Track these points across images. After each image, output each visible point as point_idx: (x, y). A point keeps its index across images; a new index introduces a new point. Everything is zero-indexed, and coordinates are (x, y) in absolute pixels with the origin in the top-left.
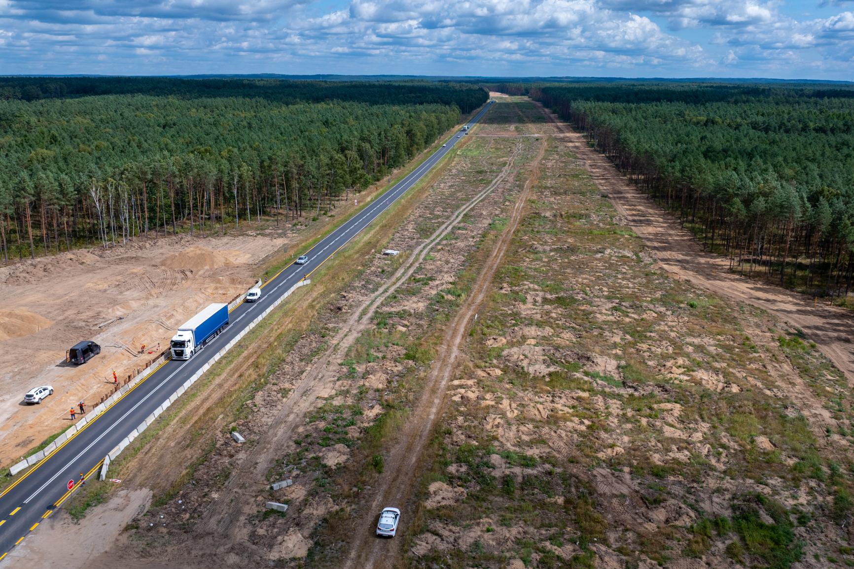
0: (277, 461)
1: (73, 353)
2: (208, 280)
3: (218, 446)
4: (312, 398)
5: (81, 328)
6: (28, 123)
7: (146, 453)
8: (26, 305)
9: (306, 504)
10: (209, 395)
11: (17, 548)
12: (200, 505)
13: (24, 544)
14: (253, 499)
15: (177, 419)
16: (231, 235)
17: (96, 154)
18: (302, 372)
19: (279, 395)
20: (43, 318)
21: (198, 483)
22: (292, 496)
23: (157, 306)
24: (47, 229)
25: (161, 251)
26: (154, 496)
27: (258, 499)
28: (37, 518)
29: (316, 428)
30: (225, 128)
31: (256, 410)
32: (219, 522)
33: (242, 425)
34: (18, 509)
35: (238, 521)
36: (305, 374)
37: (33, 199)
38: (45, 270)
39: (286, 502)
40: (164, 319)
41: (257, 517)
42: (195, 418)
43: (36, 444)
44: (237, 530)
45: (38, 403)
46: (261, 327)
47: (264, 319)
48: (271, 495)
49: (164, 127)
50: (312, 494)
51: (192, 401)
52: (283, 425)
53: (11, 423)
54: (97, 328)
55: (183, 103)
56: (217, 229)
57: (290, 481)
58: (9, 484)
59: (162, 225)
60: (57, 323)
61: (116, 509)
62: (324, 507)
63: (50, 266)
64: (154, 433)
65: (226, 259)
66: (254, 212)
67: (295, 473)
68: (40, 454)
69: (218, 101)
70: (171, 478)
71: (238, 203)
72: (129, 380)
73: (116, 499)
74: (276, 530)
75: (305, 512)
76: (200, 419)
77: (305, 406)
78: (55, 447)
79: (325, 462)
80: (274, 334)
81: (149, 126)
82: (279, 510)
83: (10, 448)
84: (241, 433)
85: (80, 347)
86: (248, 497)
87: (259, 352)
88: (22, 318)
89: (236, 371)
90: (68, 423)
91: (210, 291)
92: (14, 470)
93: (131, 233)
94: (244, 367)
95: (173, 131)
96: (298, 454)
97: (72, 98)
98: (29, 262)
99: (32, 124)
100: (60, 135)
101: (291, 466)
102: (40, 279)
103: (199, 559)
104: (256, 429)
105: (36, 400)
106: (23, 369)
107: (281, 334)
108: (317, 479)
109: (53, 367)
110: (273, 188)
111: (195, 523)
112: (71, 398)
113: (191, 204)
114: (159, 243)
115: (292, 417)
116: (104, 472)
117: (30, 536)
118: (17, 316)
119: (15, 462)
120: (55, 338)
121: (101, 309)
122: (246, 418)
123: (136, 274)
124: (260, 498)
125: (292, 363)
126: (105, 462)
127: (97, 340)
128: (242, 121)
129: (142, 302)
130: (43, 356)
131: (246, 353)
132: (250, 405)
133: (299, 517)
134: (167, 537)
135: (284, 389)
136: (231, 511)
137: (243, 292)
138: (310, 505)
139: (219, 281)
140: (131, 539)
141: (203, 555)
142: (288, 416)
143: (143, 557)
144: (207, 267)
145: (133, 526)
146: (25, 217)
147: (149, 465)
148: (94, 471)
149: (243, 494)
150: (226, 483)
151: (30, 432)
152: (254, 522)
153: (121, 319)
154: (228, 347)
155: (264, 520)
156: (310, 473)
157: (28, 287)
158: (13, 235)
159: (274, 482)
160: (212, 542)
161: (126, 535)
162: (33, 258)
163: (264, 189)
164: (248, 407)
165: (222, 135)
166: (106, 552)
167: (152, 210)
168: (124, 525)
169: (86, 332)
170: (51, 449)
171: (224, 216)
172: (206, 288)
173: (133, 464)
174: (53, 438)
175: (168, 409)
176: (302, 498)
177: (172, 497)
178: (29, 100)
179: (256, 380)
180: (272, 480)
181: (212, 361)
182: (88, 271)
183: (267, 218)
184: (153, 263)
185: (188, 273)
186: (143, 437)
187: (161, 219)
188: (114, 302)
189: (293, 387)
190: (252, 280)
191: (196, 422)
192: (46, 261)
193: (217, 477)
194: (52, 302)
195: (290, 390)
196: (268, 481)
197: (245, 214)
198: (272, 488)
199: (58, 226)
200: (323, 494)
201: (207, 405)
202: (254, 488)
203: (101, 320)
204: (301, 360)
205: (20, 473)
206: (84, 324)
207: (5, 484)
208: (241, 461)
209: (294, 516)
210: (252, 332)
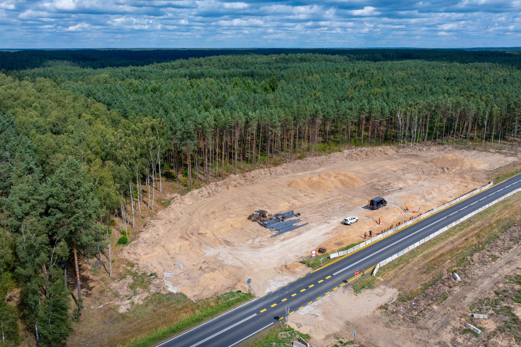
0: (480, 300)
1: (372, 202)
2: (457, 176)
3: (443, 278)
4: (514, 267)
5: (378, 189)
6: (372, 74)
7: (400, 269)
8: (353, 172)
9: (494, 335)
10: (444, 246)
11: (326, 296)
12: (425, 309)
13: (329, 295)
14: (459, 318)
15: (422, 254)
16: (478, 150)
17: (405, 93)
18: (510, 248)
19: (490, 259)
20: (361, 180)
21: (426, 296)
22: (486, 326)
23: (423, 186)
24: (372, 133)
25: (432, 154)
26: (399, 295)
27: (462, 319)
28: (337, 285)
29: (513, 288)
30: (487, 82)
31: (472, 264)
32: (435, 324)
33: (461, 270)
34: (330, 277)
35: (446, 328)
36: (511, 250)
37: (368, 115)
38: (366, 155)
39: (480, 328)
40: (426, 194)
41: (459, 330)
42: (432, 258)
43: (345, 246)
44: (444, 333)
45: (349, 225)
46: (487, 212)
47: (490, 207)
48: (471, 320)
49: (448, 79)
50: (500, 330)
51: (433, 247)
52: (489, 279)
53: (335, 231)
54: (387, 191)
55: (462, 65)
56: (469, 145)
57: (486, 316)
58: (329, 262)
59: (435, 138)
60: (367, 185)
61: (377, 295)
62: (507, 342)
63: (369, 153)
64: (407, 259)
65: (472, 165)
66: (496, 137)
67: (491, 312)
68: (345, 251)
69: (486, 64)
70: (411, 288)
71: (487, 130)
72: (399, 225)
73: (378, 289)
74: (469, 343)
75: (492, 340)
76: (435, 259)
77: (507, 270)
78: (353, 250)
79: (515, 312)
80: (495, 219)
81: (438, 78)
82: (475, 331)
83: (332, 244)
84: (459, 275)
85: (376, 200)
86: (456, 316)
87: (482, 228)
88: (350, 178)
89: (464, 236)
90: (362, 239)
91: (457, 182)
92: (332, 256)
93: (416, 141)
94: (470, 235)
95: (453, 82)
96: (496, 301)
97: (398, 61)
98: (360, 149)
99: (375, 74)
100: (388, 81)
101: (489, 307)
102: (363, 159)
103: (418, 341)
104: (470, 276)
105: (349, 223)
106: (346, 205)
107: (500, 219)
108: (506, 322)
109: (360, 207)
110: (514, 123)
111: (420, 319)
112: (366, 227)
113: (456, 127)
114: (432, 149)
115: (496, 275)
116: (375, 272)
117: (332, 292)
118: (349, 177)
119: (333, 252)
120: (364, 192)
121: (391, 181)
122: (465, 267)
123: (414, 165)
124: (463, 319)
125: (504, 240)
126: (377, 267)
127: (386, 198)
128: (500, 78)
129: (415, 182)
130: (357, 200)
131: (473, 226)
132: (469, 260)
133: (488, 341)
134: (402, 321)
135: (494, 256)
136: (443, 320)
137: (479, 187)
138: (497, 337)
139: (464, 178)
140: (382, 314)
141: (420, 340)
142: (494, 273)
143: (386, 327)
144: (458, 168)
145: (384, 307)
146: (362, 125)
147: (400, 276)
148: (370, 269)
149: (453, 313)
150: (444, 303)
151: (343, 239)
152: (456, 333)
153: (401, 189)
154: (462, 220)
155: (463, 334)
156: (502, 316)
157: (356, 162)
158: (354, 134)
159: (475, 313)
160: (427, 334)
161: (379, 311)
162: (361, 147)
163: (507, 123)
164: (467, 260)
165: (484, 86)
166: (367, 316)
167: (431, 129)
168: (380, 305)
169: (381, 192)
170: (351, 251)
171: (475, 137)
172: (455, 181)
173: (392, 273)
174: (353, 245)
175: (418, 247)
176: (492, 330)
177: (410, 299)
178: (375, 62)
179: (476, 244)
180: (473, 311)
181: (450, 226)
182: (389, 159)
183: (505, 142)
184: (426, 160)
185: (446, 170)
186: (400, 259)
187: (435, 135)
188: (399, 179)
189: (501, 256)
190: (486, 181)
191: (432, 260)
192: (368, 150)
193: (438, 296)
194: (366, 173)
195: (498, 258)
196: (471, 310)
197: (490, 138)
198: (473, 316)
199: (378, 131)
200: (508, 333)
201: (441, 252)
202: (461, 312)
203: (390, 187)
204: (511, 240)
205: (335, 258)
206: (380, 188)
207: (327, 262)
208: (456, 292)
209: (484, 339)
210: (480, 214)
